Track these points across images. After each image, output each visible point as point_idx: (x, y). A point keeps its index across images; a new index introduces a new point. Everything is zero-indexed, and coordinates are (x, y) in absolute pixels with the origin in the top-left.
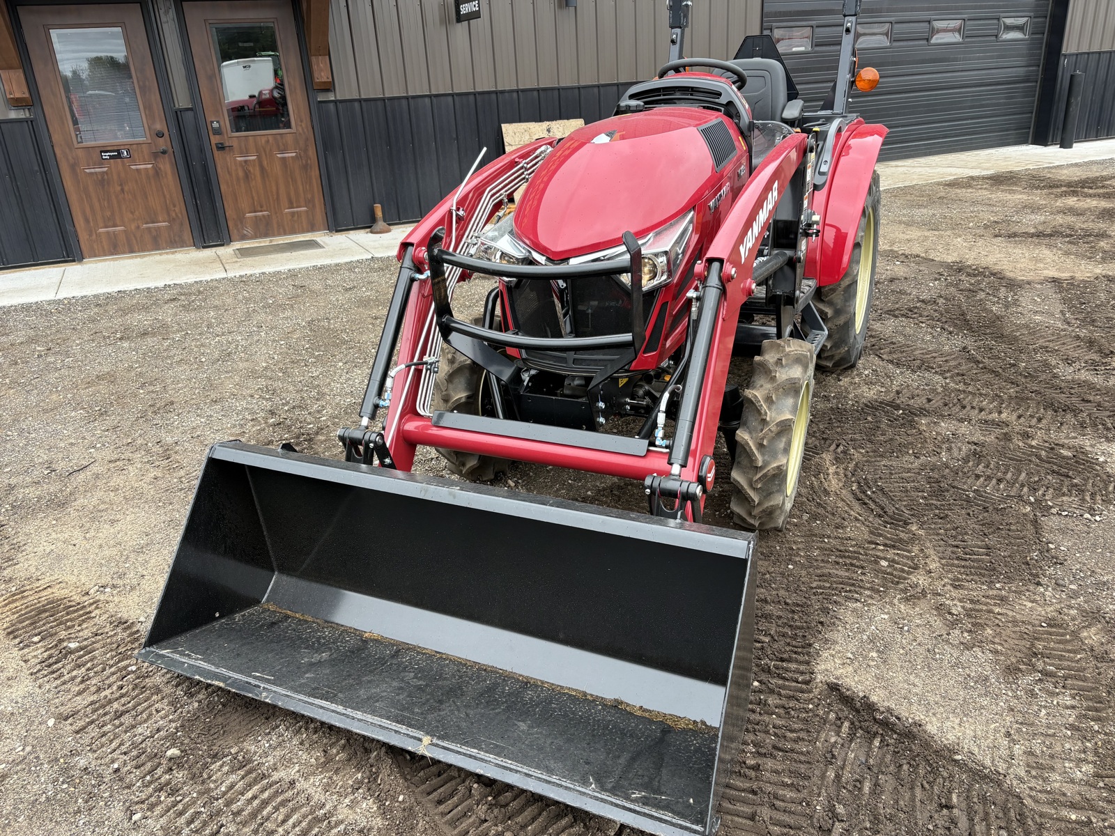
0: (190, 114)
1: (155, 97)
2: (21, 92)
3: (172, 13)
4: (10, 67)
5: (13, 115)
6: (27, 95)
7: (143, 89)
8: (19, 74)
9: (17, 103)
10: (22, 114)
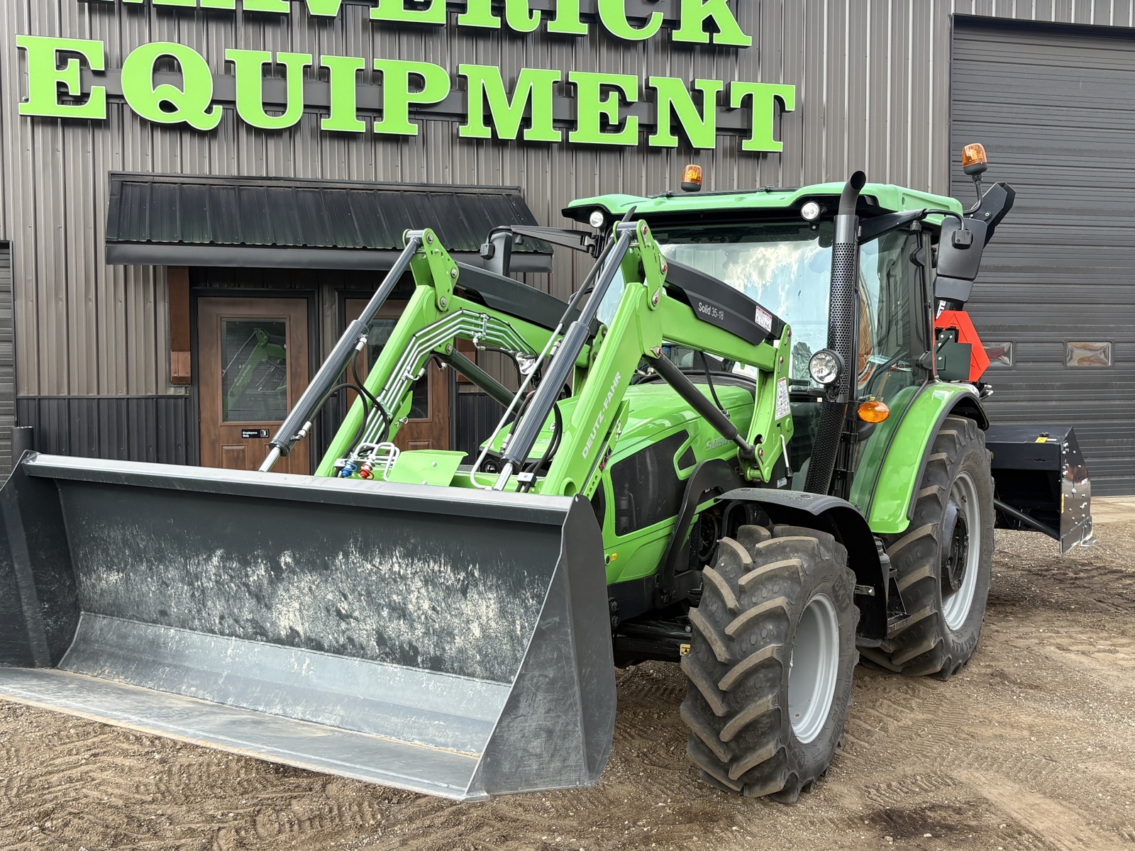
2: (183, 371)
3: (335, 308)
4: (182, 351)
5: (171, 392)
6: (188, 375)
7: (295, 375)
8: (187, 356)
9: (178, 381)
10: (182, 392)
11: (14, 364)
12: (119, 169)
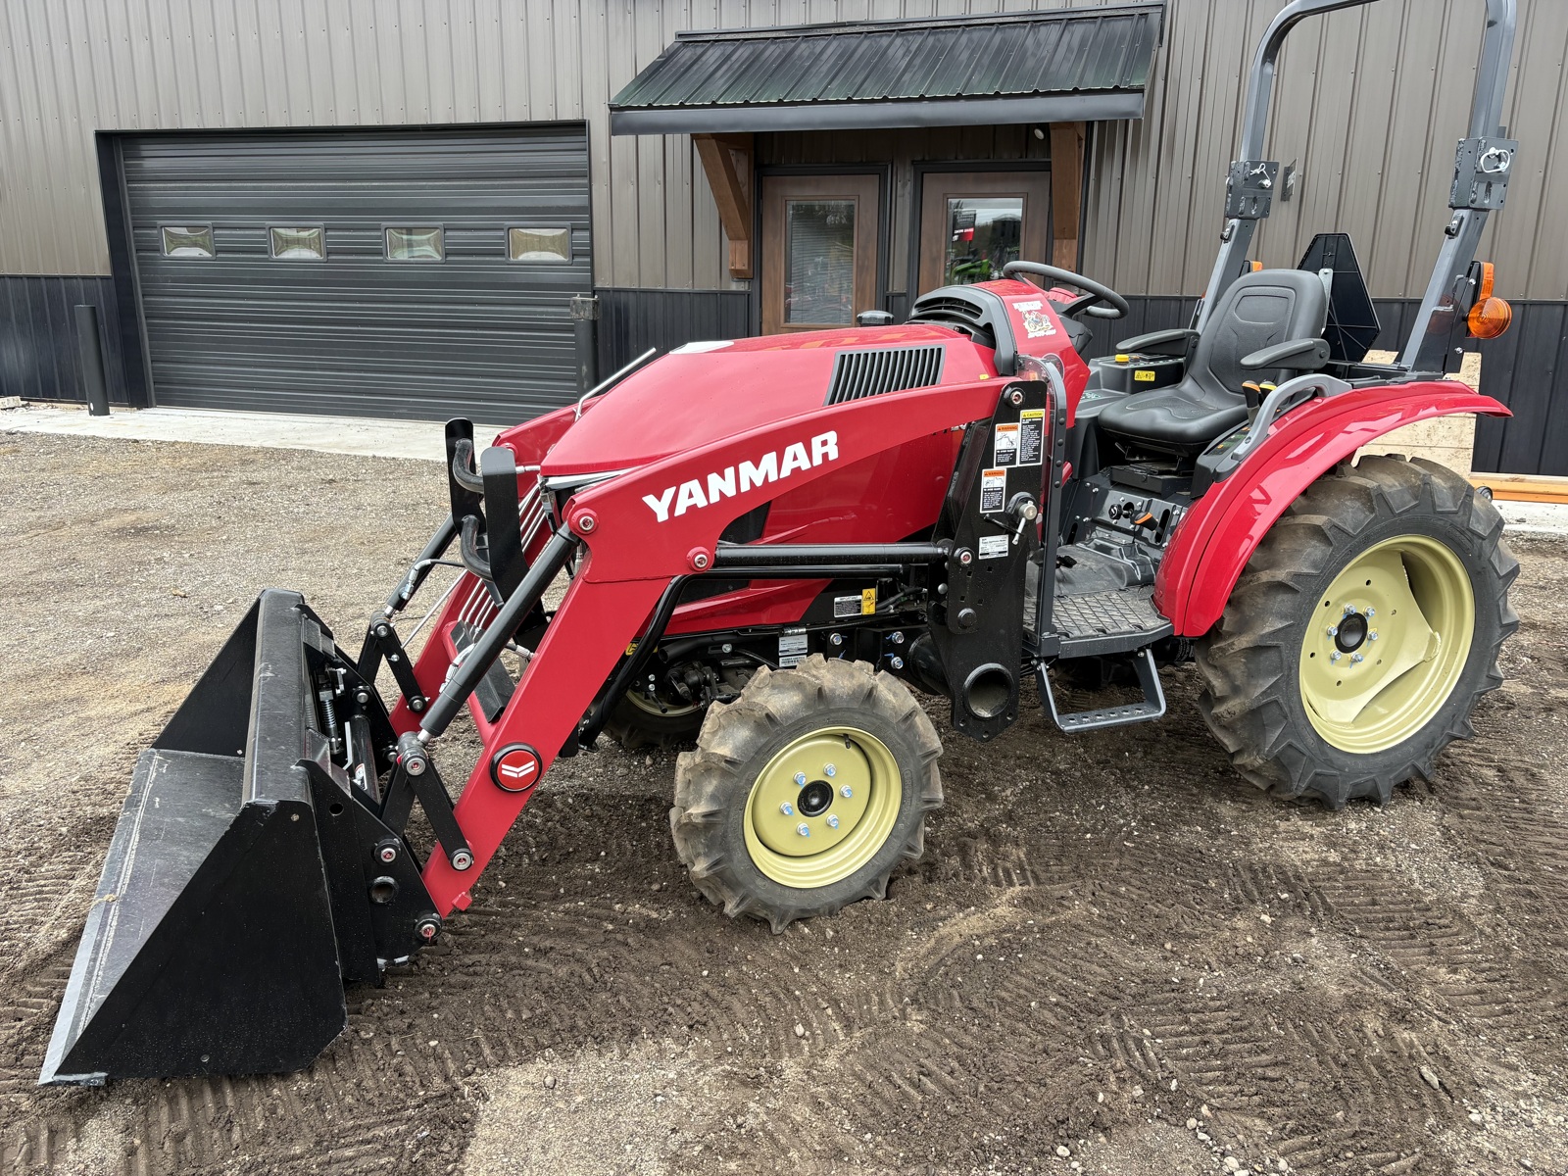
0: (903, 299)
1: (871, 279)
2: (742, 264)
3: (909, 187)
4: (739, 239)
5: (734, 287)
6: (746, 268)
7: (861, 269)
8: (743, 247)
9: (738, 275)
10: (742, 287)
11: (591, 254)
12: (684, 29)
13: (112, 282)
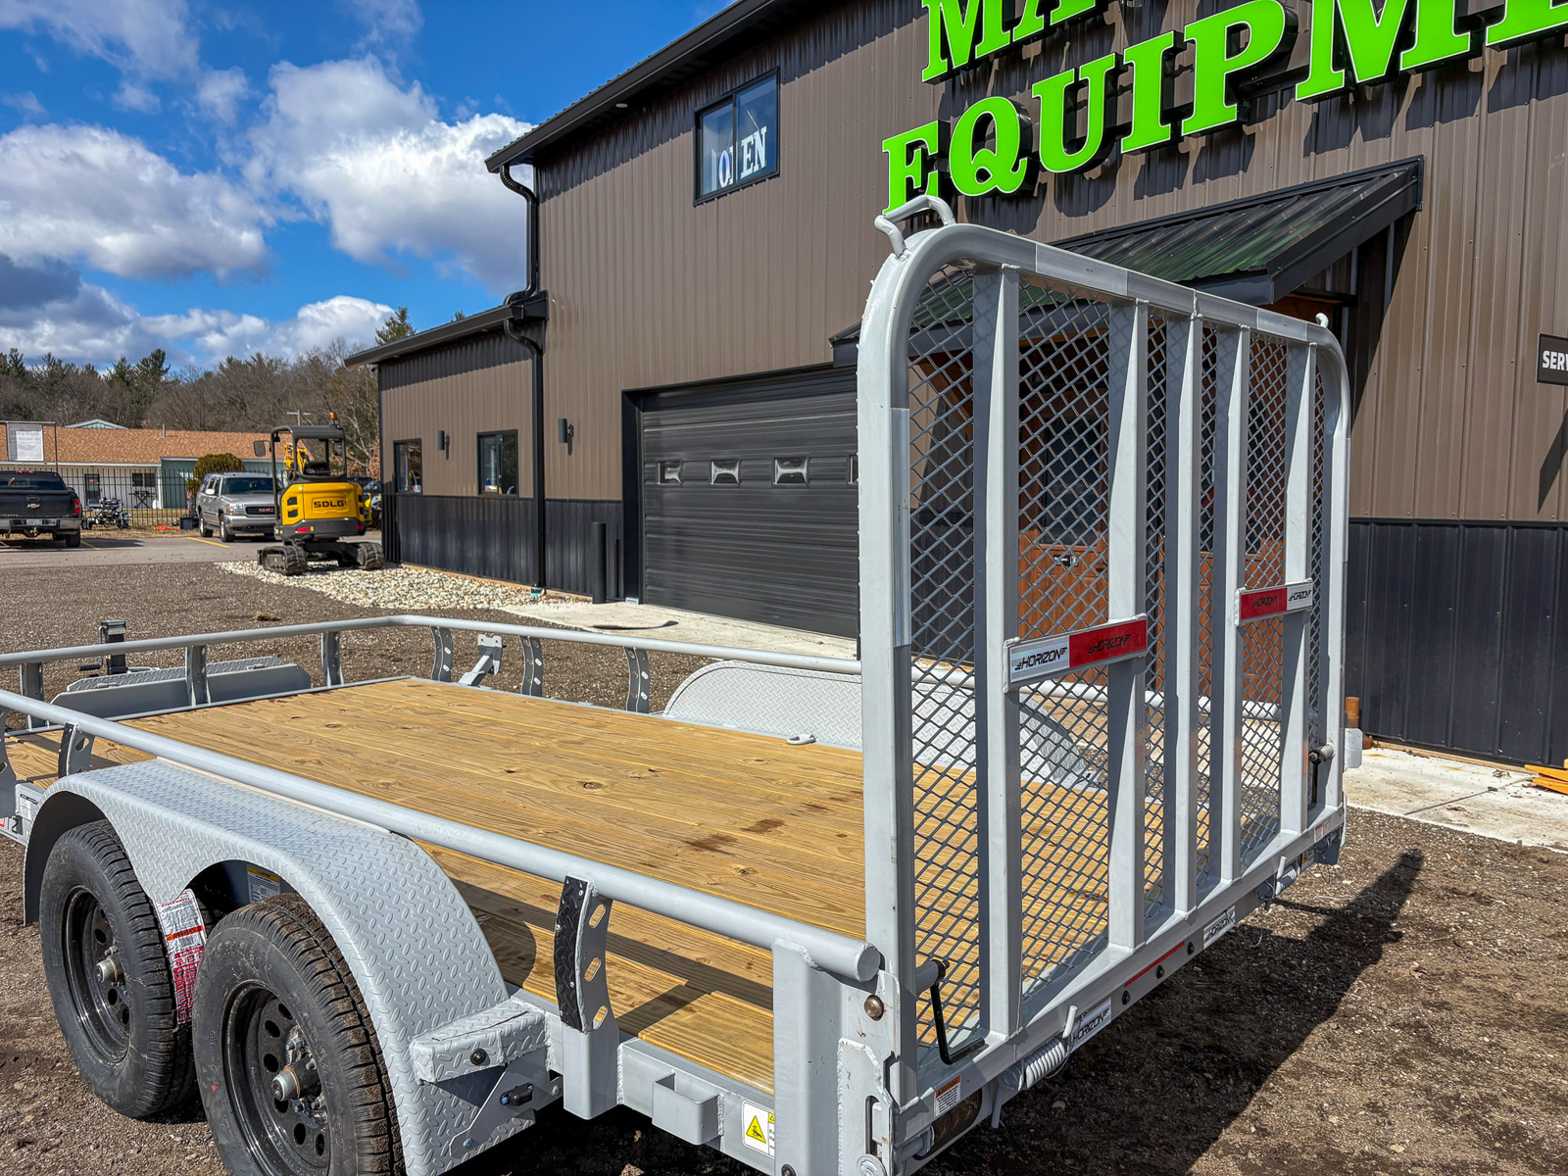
13: (621, 505)
